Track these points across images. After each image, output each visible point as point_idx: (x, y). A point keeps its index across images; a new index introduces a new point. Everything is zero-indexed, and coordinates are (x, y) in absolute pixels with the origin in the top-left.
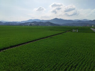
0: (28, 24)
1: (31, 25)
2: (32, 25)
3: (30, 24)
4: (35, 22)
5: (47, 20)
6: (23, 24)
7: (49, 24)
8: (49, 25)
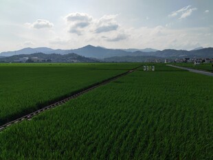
0: (21, 59)
1: (30, 61)
2: (33, 62)
3: (27, 58)
4: (39, 55)
5: (68, 50)
6: (7, 58)
7: (75, 59)
8: (75, 61)
